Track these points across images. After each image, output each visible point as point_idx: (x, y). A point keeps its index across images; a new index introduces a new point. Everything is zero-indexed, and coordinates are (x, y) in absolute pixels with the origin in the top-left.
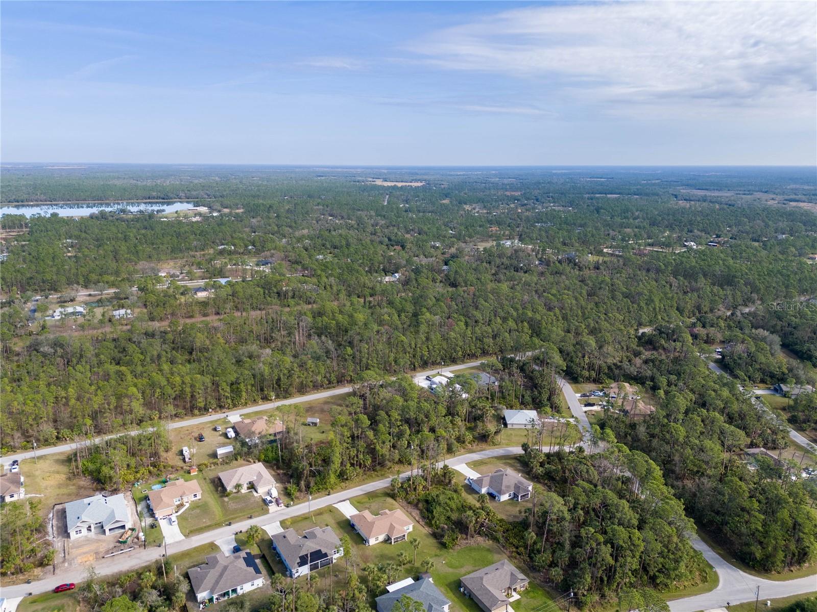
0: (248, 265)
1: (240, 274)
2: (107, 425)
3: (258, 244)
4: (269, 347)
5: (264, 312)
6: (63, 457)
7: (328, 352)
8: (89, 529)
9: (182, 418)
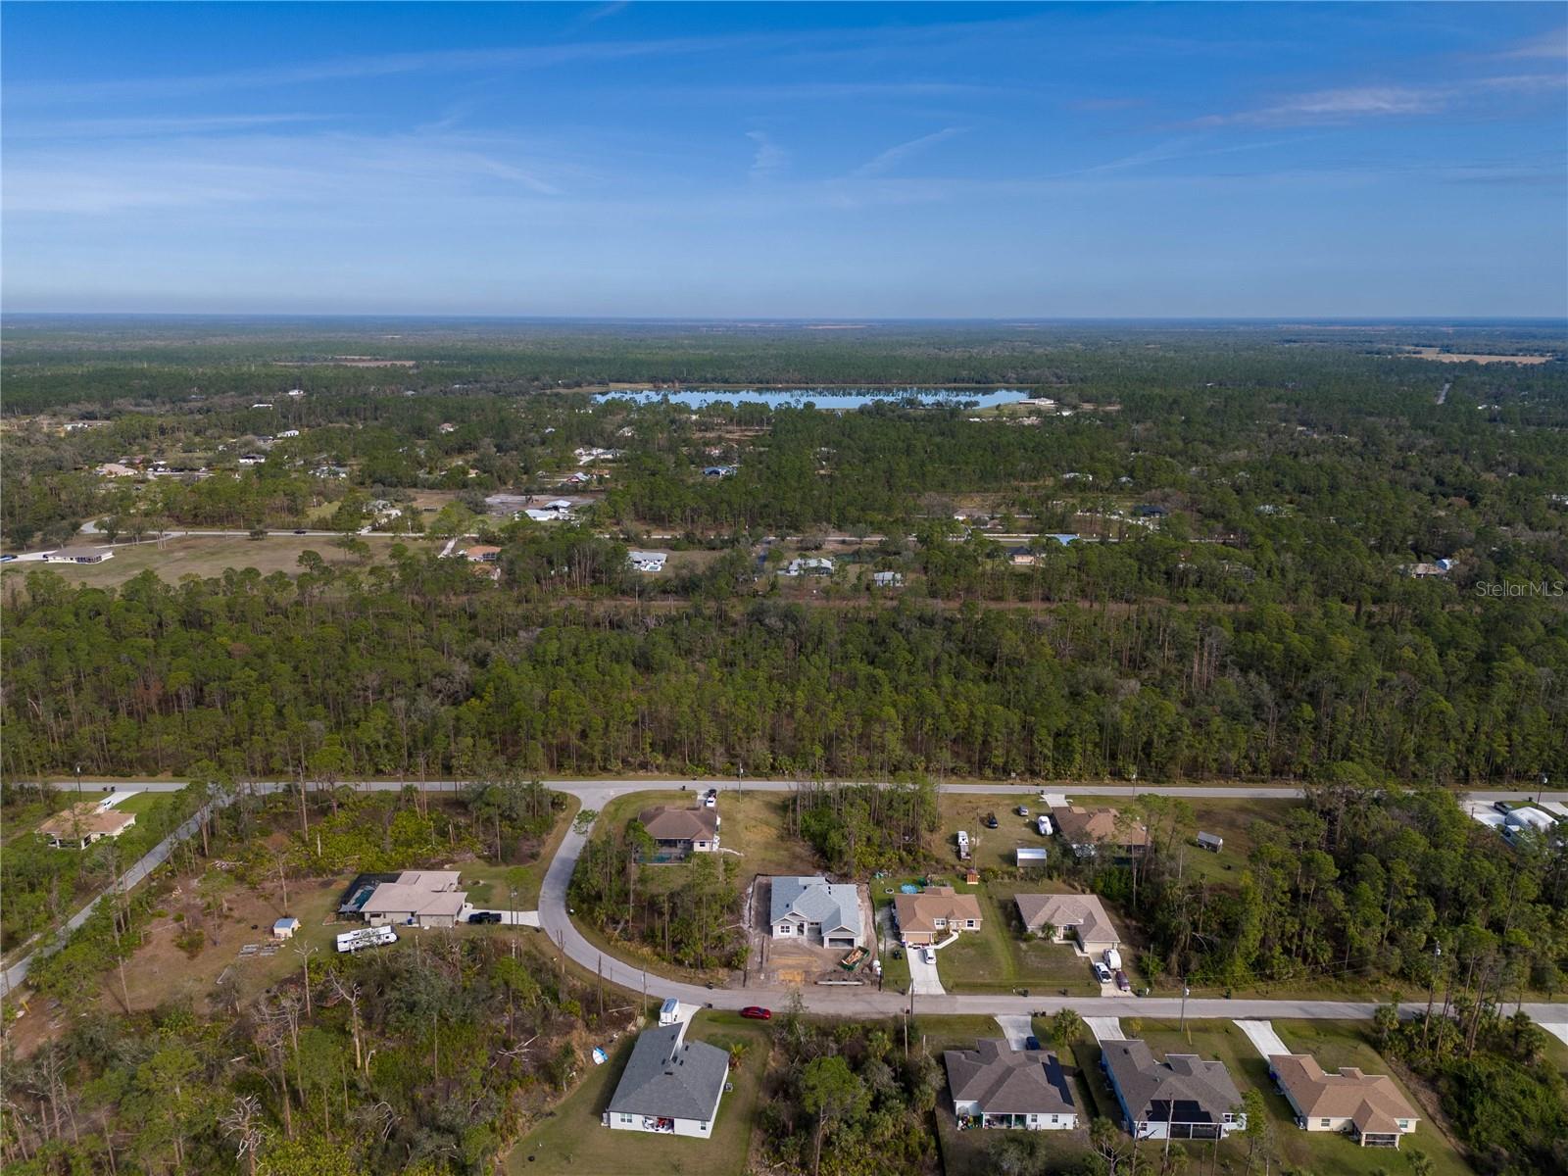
0: (1114, 514)
1: (1098, 528)
2: (844, 762)
3: (1139, 474)
4: (1136, 676)
5: (1134, 607)
6: (775, 800)
7: (1258, 706)
8: (800, 928)
9: (963, 778)
